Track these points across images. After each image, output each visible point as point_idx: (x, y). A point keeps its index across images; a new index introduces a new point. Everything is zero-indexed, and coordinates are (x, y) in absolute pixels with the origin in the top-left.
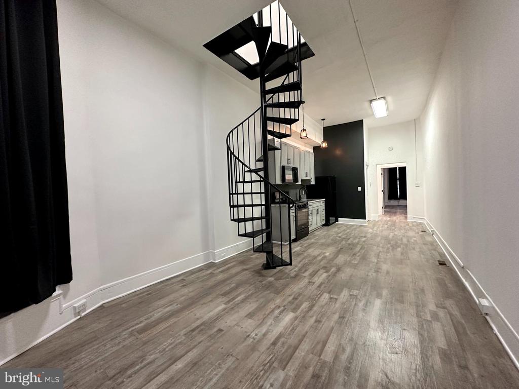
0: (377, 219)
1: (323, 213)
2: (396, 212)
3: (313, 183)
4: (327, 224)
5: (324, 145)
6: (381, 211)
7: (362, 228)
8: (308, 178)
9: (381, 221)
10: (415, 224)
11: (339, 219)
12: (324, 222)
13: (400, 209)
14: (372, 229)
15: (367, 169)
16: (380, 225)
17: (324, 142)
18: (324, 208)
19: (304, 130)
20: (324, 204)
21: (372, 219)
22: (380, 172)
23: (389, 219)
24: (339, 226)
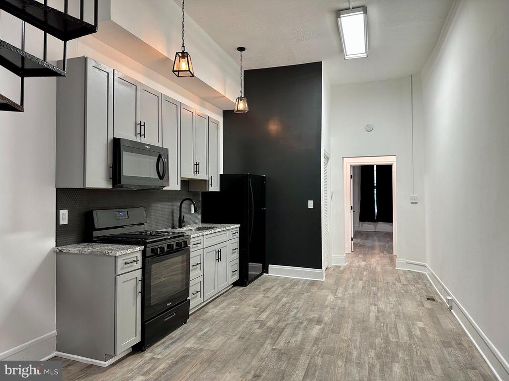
0: (344, 264)
1: (233, 259)
2: (373, 248)
3: (215, 187)
4: (243, 280)
5: (242, 106)
6: (349, 245)
7: (314, 289)
8: (202, 176)
9: (349, 268)
10: (409, 276)
11: (270, 266)
12: (236, 278)
13: (379, 241)
14: (334, 292)
15: (326, 164)
16: (348, 280)
17: (240, 98)
18: (237, 245)
19: (184, 55)
20: (238, 235)
21: (333, 264)
22: (348, 172)
23: (363, 263)
24: (268, 285)
